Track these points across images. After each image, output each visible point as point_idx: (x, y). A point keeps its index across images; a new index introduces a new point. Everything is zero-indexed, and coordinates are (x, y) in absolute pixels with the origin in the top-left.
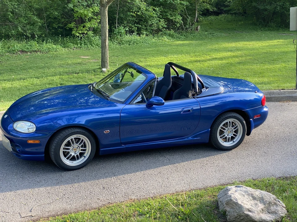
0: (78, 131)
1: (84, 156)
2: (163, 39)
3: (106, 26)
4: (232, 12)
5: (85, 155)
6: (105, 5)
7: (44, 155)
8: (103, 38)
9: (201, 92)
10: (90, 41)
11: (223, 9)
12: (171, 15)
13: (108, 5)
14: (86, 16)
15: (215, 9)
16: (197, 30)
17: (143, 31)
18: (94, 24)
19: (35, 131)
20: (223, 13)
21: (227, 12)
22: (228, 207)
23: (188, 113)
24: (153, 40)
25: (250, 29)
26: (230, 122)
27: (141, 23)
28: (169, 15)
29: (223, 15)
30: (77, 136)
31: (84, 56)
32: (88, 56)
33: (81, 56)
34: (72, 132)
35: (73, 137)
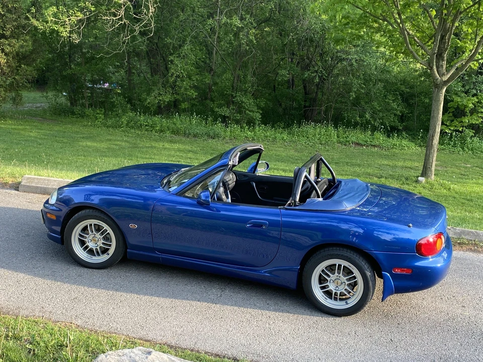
1: (108, 254)
3: (438, 116)
6: (441, 85)
7: (60, 237)
13: (445, 85)
14: (466, 106)
19: (55, 203)
23: (259, 228)
26: (340, 265)
30: (98, 222)
35: (92, 222)
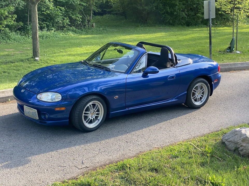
0: (95, 97)
1: (98, 120)
2: (69, 34)
3: (36, 21)
4: (113, 13)
5: (99, 118)
6: (35, 2)
7: (68, 120)
8: (34, 31)
9: (177, 63)
10: (7, 36)
11: (106, 11)
12: (72, 14)
13: (38, 2)
15: (100, 10)
16: (93, 26)
17: (50, 27)
18: (10, 21)
19: (62, 99)
20: (107, 14)
21: (109, 13)
22: (244, 143)
23: (172, 79)
24: (61, 34)
25: (133, 26)
26: (199, 86)
27: (47, 21)
28: (70, 14)
29: (107, 15)
30: (94, 102)
31: (7, 49)
32: (11, 49)
33: (5, 49)
34: (91, 98)
35: (91, 103)
